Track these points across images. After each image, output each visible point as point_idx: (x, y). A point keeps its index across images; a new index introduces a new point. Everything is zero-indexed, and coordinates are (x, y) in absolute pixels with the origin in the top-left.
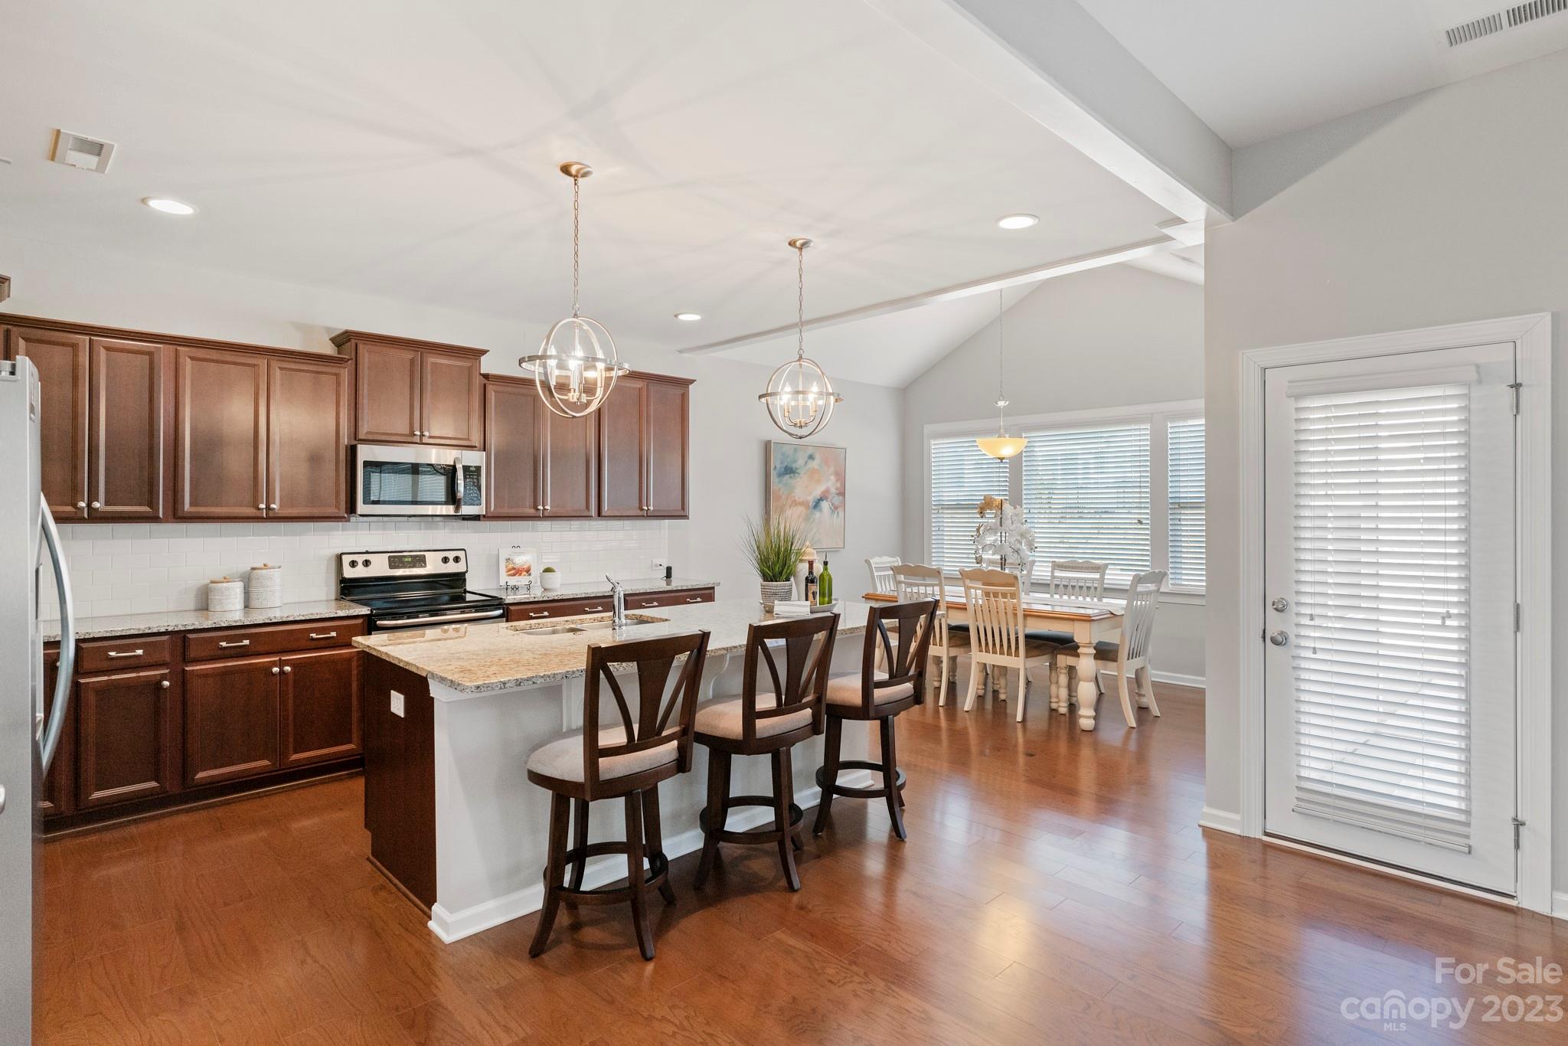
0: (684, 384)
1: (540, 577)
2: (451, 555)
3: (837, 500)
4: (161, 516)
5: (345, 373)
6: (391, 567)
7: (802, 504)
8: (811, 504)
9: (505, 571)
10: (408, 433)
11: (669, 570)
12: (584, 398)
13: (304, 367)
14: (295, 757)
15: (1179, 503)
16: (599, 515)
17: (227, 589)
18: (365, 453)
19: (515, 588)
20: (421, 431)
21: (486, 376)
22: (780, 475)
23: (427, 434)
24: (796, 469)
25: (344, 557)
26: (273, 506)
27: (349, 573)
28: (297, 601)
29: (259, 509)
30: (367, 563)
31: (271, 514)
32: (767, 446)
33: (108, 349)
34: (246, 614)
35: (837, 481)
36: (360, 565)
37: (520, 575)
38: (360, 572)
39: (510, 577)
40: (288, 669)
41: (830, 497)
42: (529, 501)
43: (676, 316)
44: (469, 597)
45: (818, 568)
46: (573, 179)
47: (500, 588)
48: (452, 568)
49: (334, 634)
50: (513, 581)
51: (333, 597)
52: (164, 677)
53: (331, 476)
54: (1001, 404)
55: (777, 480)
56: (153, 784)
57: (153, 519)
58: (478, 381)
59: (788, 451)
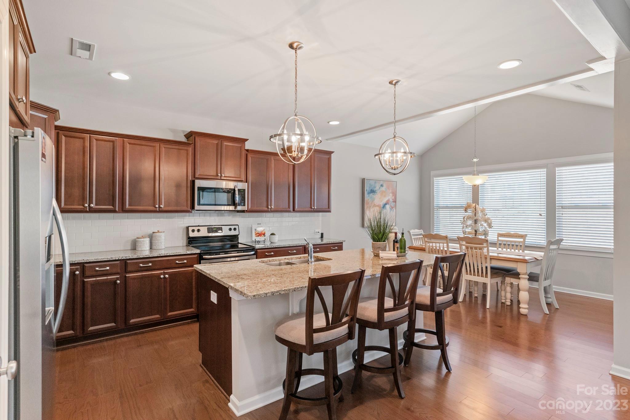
0: (330, 153)
1: (270, 238)
2: (233, 227)
3: (393, 204)
4: (117, 210)
5: (190, 149)
6: (209, 232)
7: (378, 206)
8: (382, 206)
9: (255, 234)
10: (215, 174)
11: (322, 234)
12: (300, 155)
13: (174, 147)
14: (170, 314)
15: (562, 206)
16: (294, 210)
17: (143, 241)
18: (199, 183)
19: (259, 242)
20: (221, 174)
21: (247, 150)
22: (369, 193)
23: (223, 175)
24: (375, 191)
25: (189, 228)
26: (161, 206)
27: (192, 235)
28: (171, 246)
29: (156, 207)
30: (199, 231)
31: (161, 209)
32: (363, 181)
33: (96, 140)
34: (151, 252)
35: (393, 196)
36: (196, 232)
37: (261, 236)
38: (196, 234)
39: (257, 237)
40: (167, 276)
41: (390, 203)
42: (265, 204)
43: (328, 122)
44: (240, 246)
45: (399, 236)
46: (294, 51)
47: (253, 242)
48: (233, 233)
49: (185, 261)
50: (258, 239)
51: (185, 245)
52: (117, 279)
53: (185, 193)
54: (475, 160)
55: (367, 195)
56: (113, 324)
57: (114, 211)
58: (244, 153)
59: (372, 182)
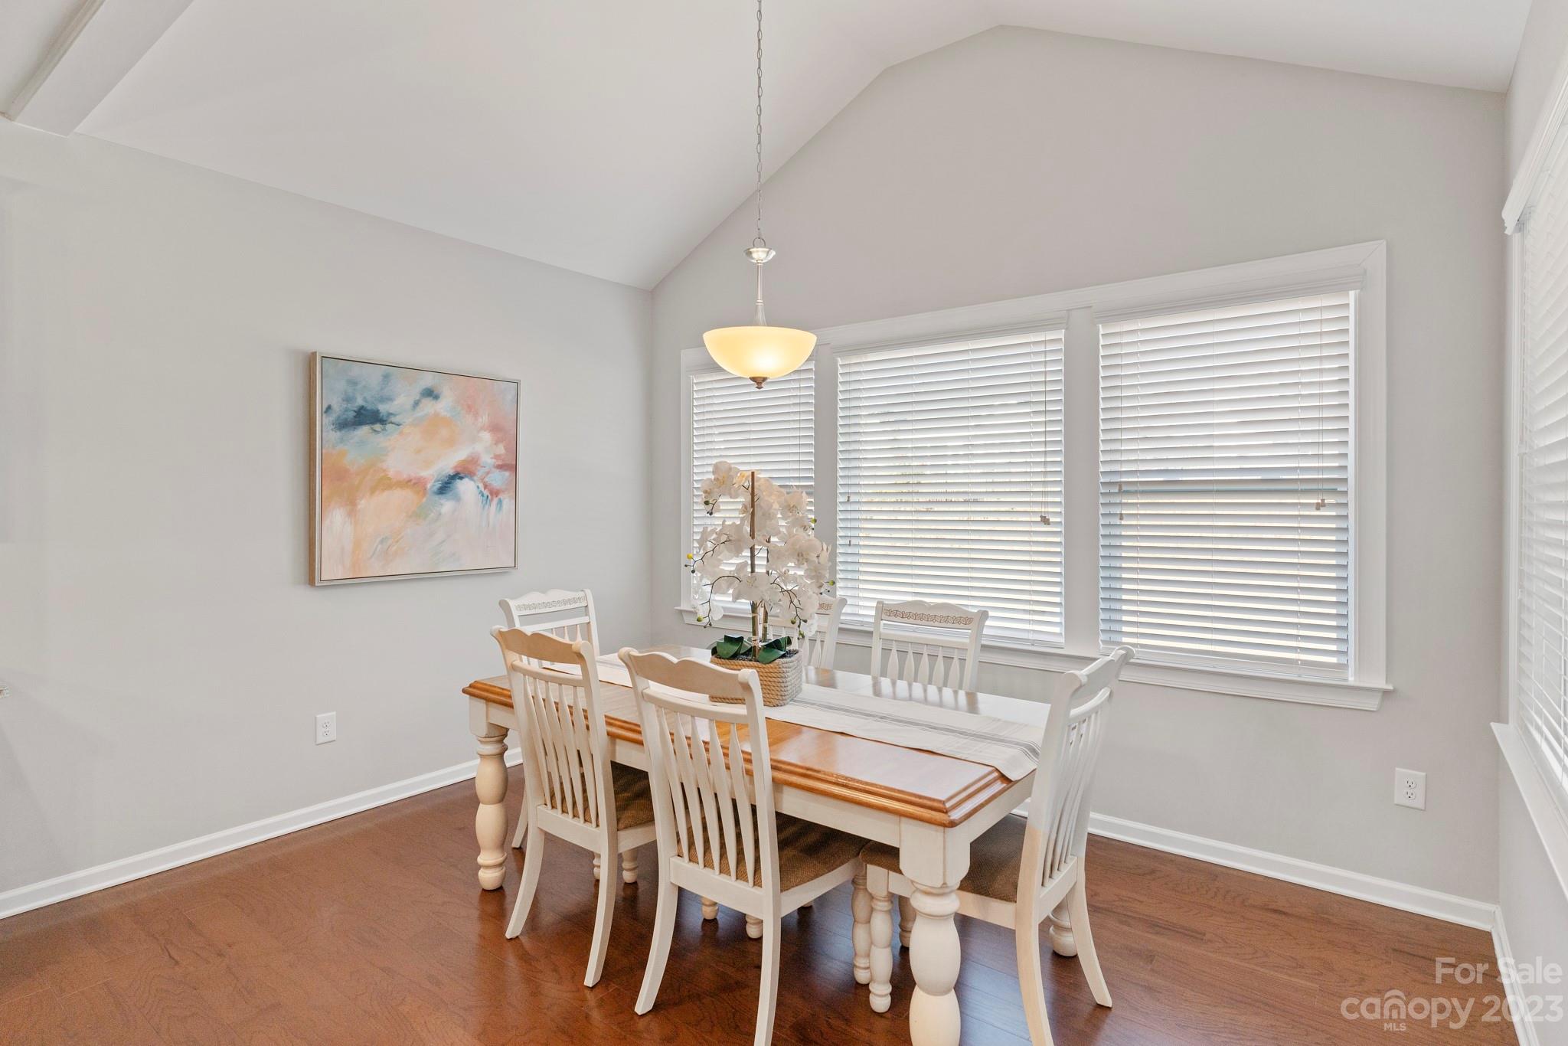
3: (498, 479)
7: (405, 484)
8: (432, 485)
15: (1120, 484)
22: (343, 425)
24: (390, 414)
32: (311, 363)
35: (497, 442)
41: (480, 473)
54: (760, 254)
55: (333, 436)
59: (372, 378)
